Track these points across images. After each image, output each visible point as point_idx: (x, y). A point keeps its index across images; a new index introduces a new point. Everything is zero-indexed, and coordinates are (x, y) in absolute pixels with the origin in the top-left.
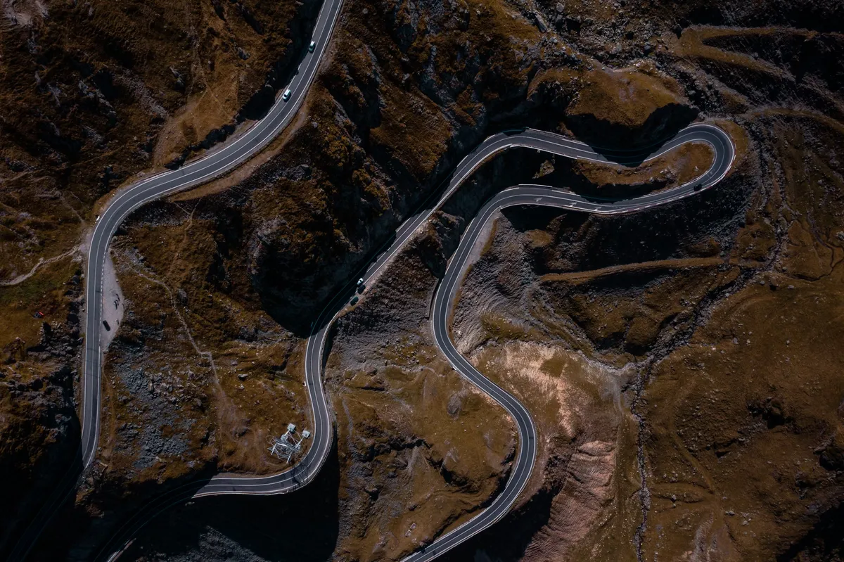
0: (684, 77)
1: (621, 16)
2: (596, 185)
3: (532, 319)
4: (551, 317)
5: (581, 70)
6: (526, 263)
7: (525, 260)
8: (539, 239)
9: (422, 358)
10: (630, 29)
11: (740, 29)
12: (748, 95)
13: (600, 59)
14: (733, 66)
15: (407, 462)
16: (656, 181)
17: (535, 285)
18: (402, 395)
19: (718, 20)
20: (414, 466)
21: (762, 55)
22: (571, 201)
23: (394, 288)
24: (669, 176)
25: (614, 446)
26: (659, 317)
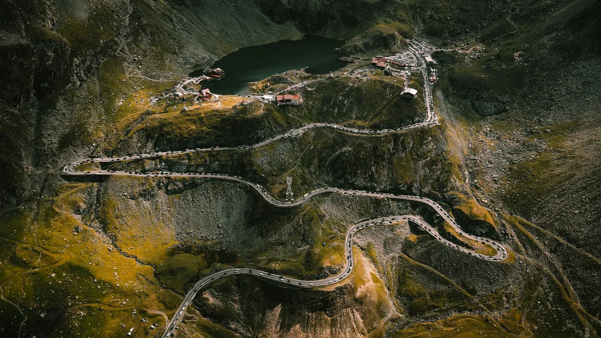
0: (503, 225)
1: (493, 195)
2: (446, 231)
3: (384, 264)
4: (391, 271)
5: (469, 198)
6: (401, 245)
7: (401, 243)
8: (413, 238)
9: (340, 230)
10: (494, 200)
11: (535, 226)
12: (526, 250)
13: (477, 200)
14: (525, 235)
15: (301, 247)
16: (467, 244)
17: (397, 255)
18: (323, 229)
19: (529, 219)
20: (301, 250)
21: (539, 239)
22: (434, 232)
23: (356, 203)
24: (473, 247)
25: (366, 334)
26: (431, 303)
